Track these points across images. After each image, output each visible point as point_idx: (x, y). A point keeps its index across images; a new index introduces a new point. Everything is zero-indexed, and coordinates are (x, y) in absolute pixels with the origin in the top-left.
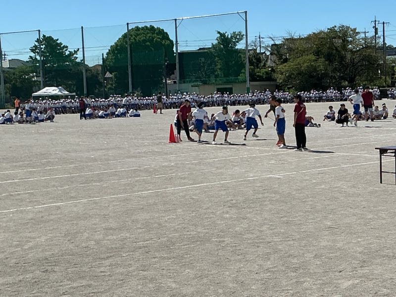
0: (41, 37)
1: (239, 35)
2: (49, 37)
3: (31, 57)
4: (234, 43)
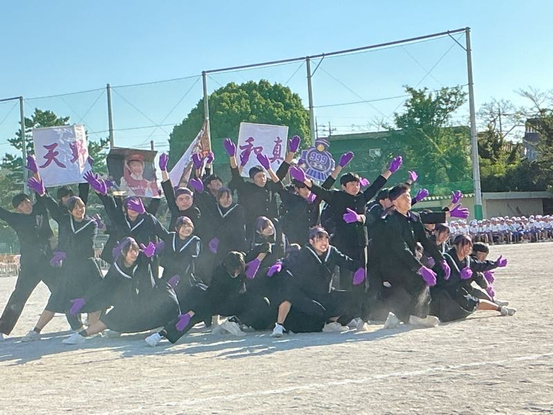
1: (455, 94)
2: (47, 113)
3: (9, 157)
4: (445, 111)
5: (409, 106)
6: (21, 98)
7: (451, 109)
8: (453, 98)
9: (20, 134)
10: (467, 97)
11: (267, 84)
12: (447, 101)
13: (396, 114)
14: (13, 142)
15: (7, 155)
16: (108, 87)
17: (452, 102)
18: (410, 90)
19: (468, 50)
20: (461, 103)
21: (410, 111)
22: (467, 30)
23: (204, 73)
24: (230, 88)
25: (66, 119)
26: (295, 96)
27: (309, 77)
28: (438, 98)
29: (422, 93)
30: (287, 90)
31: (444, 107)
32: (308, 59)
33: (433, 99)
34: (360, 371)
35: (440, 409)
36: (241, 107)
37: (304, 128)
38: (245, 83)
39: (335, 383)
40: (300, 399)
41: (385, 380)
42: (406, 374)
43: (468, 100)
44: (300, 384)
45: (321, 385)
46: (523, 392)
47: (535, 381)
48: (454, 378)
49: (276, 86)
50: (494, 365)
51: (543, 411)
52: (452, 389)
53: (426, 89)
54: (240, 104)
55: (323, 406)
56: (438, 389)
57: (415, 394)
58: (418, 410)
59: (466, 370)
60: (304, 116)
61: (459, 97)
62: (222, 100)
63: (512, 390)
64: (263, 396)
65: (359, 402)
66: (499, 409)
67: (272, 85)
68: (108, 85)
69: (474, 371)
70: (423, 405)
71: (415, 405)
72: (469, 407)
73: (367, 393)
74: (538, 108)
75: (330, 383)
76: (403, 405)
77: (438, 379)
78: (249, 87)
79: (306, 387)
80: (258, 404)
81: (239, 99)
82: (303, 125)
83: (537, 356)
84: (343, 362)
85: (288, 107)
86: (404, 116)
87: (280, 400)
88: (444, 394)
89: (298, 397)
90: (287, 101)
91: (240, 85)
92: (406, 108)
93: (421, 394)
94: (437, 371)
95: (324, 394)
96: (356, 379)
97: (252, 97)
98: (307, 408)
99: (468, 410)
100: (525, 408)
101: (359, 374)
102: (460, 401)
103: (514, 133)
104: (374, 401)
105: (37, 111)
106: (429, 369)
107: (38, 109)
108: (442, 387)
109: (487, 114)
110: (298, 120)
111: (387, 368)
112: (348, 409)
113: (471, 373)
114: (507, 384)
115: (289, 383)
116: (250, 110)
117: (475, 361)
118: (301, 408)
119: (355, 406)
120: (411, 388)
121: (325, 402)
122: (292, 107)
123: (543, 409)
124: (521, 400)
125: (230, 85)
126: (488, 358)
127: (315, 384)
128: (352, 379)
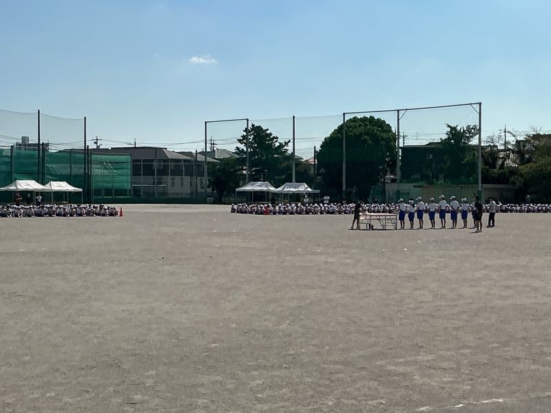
0: (250, 126)
3: (238, 148)
4: (468, 138)
6: (248, 120)
7: (472, 137)
8: (473, 131)
9: (243, 137)
11: (374, 118)
12: (469, 132)
13: (441, 138)
14: (239, 141)
15: (237, 148)
16: (294, 117)
17: (472, 133)
18: (449, 126)
19: (480, 114)
21: (449, 137)
22: (480, 104)
23: (344, 114)
25: (267, 130)
26: (388, 125)
27: (398, 120)
28: (464, 131)
29: (456, 128)
30: (384, 122)
31: (468, 135)
32: (398, 111)
33: (462, 131)
38: (362, 117)
43: (479, 134)
49: (378, 119)
53: (458, 125)
62: (350, 126)
67: (376, 119)
78: (364, 120)
81: (360, 126)
86: (445, 139)
90: (384, 128)
91: (359, 118)
92: (447, 135)
105: (253, 125)
125: (354, 118)
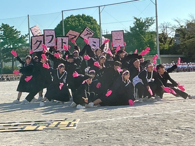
0: (1, 25)
1: (151, 20)
2: (6, 25)
4: (147, 26)
5: (135, 24)
7: (150, 25)
10: (155, 21)
11: (85, 15)
12: (148, 22)
13: (130, 27)
17: (150, 23)
18: (135, 18)
19: (156, 5)
20: (153, 23)
23: (62, 11)
24: (72, 17)
25: (13, 27)
26: (95, 20)
27: (100, 13)
28: (145, 22)
29: (139, 20)
30: (92, 18)
32: (99, 7)
33: (143, 21)
34: (118, 115)
35: (147, 129)
36: (76, 23)
37: (98, 31)
38: (77, 15)
39: (109, 120)
40: (97, 125)
41: (127, 119)
42: (134, 117)
43: (156, 22)
44: (97, 120)
45: (105, 120)
46: (175, 123)
47: (180, 119)
48: (151, 118)
50: (165, 114)
51: (182, 129)
52: (151, 122)
53: (141, 18)
54: (75, 23)
55: (105, 127)
56: (145, 122)
57: (137, 123)
58: (139, 129)
59: (155, 115)
60: (97, 27)
61: (152, 21)
62: (69, 21)
63: (172, 122)
64: (84, 124)
65: (118, 126)
66: (167, 129)
67: (87, 16)
68: (28, 15)
69: (158, 116)
70: (140, 127)
71: (138, 127)
72: (156, 128)
73: (121, 123)
74: (180, 25)
75: (108, 120)
76: (133, 127)
77: (145, 118)
78: (78, 17)
79: (99, 121)
80: (82, 126)
81: (75, 21)
82: (97, 30)
83: (180, 111)
84: (112, 112)
85: (92, 24)
86: (133, 27)
87: (90, 125)
88: (148, 124)
89: (97, 124)
90: (92, 22)
91: (75, 16)
92: (134, 25)
93: (140, 124)
94: (145, 116)
95: (106, 123)
96: (117, 118)
97: (79, 20)
98: (100, 128)
99: (156, 129)
100: (176, 129)
101: (118, 117)
102: (154, 126)
103: (171, 34)
104: (123, 126)
106: (142, 115)
107: (3, 23)
108: (147, 121)
109: (162, 27)
110: (96, 28)
111: (127, 115)
112: (114, 128)
113: (157, 116)
114: (170, 120)
115: (93, 119)
116: (78, 25)
117: (158, 113)
118: (98, 128)
119: (117, 127)
120: (136, 121)
121: (106, 126)
122: (93, 24)
123: (183, 129)
124: (175, 125)
125: (71, 16)
126: (163, 111)
127: (102, 120)
128: (116, 118)
